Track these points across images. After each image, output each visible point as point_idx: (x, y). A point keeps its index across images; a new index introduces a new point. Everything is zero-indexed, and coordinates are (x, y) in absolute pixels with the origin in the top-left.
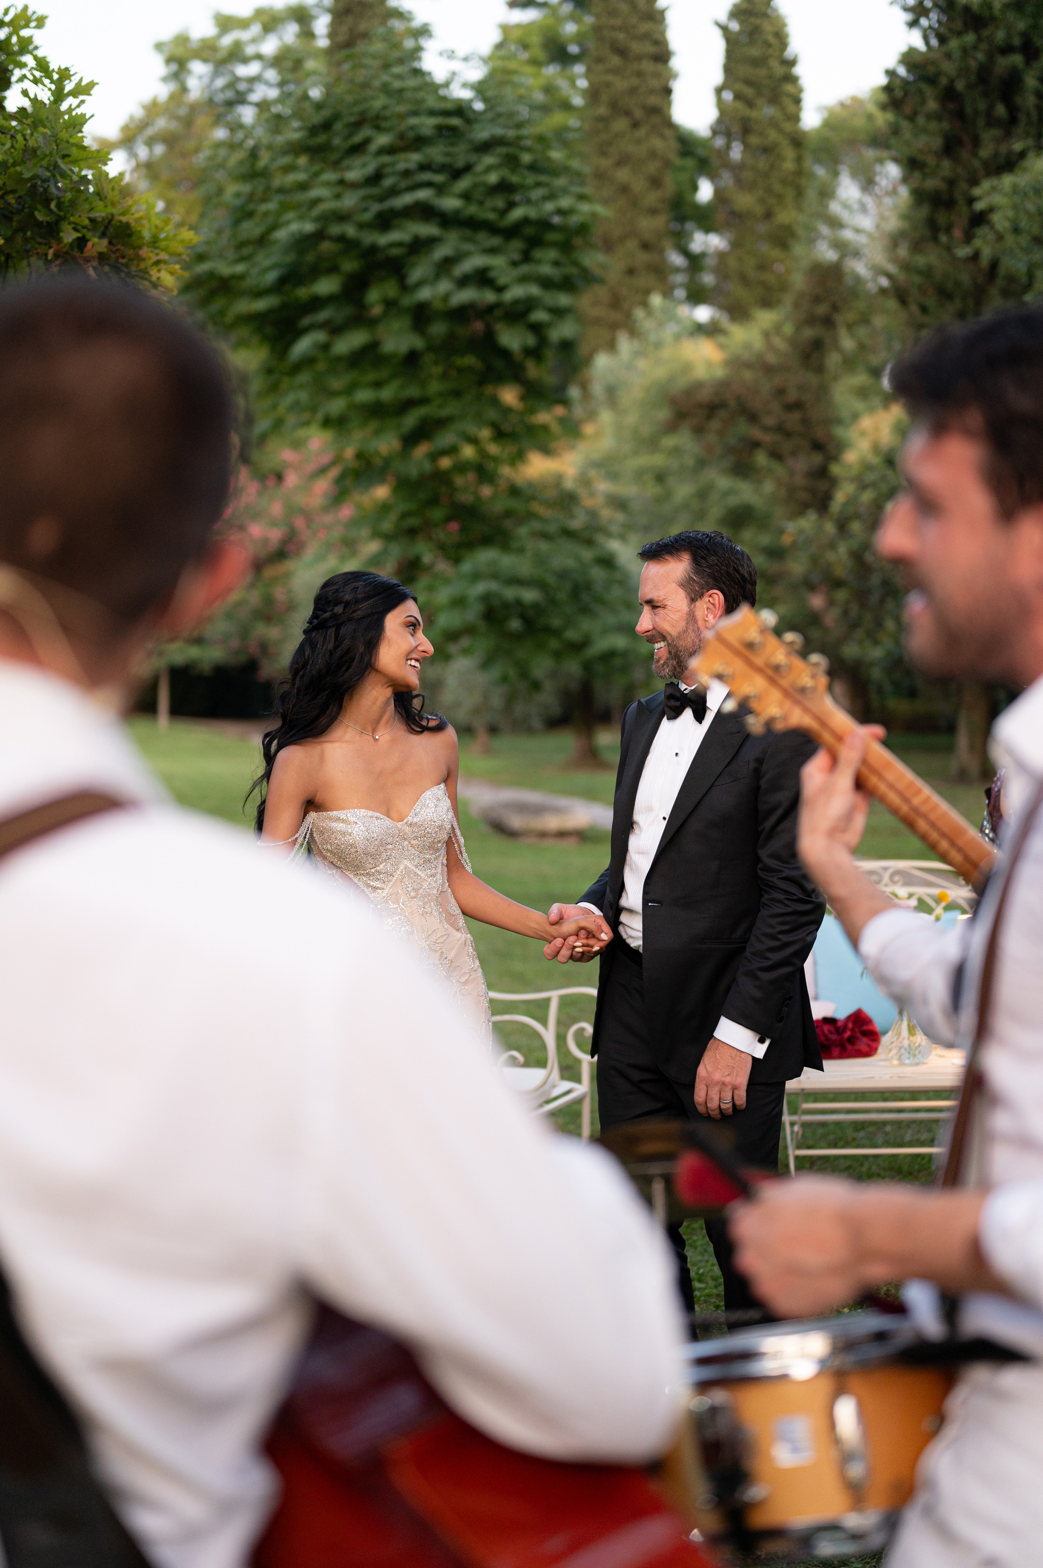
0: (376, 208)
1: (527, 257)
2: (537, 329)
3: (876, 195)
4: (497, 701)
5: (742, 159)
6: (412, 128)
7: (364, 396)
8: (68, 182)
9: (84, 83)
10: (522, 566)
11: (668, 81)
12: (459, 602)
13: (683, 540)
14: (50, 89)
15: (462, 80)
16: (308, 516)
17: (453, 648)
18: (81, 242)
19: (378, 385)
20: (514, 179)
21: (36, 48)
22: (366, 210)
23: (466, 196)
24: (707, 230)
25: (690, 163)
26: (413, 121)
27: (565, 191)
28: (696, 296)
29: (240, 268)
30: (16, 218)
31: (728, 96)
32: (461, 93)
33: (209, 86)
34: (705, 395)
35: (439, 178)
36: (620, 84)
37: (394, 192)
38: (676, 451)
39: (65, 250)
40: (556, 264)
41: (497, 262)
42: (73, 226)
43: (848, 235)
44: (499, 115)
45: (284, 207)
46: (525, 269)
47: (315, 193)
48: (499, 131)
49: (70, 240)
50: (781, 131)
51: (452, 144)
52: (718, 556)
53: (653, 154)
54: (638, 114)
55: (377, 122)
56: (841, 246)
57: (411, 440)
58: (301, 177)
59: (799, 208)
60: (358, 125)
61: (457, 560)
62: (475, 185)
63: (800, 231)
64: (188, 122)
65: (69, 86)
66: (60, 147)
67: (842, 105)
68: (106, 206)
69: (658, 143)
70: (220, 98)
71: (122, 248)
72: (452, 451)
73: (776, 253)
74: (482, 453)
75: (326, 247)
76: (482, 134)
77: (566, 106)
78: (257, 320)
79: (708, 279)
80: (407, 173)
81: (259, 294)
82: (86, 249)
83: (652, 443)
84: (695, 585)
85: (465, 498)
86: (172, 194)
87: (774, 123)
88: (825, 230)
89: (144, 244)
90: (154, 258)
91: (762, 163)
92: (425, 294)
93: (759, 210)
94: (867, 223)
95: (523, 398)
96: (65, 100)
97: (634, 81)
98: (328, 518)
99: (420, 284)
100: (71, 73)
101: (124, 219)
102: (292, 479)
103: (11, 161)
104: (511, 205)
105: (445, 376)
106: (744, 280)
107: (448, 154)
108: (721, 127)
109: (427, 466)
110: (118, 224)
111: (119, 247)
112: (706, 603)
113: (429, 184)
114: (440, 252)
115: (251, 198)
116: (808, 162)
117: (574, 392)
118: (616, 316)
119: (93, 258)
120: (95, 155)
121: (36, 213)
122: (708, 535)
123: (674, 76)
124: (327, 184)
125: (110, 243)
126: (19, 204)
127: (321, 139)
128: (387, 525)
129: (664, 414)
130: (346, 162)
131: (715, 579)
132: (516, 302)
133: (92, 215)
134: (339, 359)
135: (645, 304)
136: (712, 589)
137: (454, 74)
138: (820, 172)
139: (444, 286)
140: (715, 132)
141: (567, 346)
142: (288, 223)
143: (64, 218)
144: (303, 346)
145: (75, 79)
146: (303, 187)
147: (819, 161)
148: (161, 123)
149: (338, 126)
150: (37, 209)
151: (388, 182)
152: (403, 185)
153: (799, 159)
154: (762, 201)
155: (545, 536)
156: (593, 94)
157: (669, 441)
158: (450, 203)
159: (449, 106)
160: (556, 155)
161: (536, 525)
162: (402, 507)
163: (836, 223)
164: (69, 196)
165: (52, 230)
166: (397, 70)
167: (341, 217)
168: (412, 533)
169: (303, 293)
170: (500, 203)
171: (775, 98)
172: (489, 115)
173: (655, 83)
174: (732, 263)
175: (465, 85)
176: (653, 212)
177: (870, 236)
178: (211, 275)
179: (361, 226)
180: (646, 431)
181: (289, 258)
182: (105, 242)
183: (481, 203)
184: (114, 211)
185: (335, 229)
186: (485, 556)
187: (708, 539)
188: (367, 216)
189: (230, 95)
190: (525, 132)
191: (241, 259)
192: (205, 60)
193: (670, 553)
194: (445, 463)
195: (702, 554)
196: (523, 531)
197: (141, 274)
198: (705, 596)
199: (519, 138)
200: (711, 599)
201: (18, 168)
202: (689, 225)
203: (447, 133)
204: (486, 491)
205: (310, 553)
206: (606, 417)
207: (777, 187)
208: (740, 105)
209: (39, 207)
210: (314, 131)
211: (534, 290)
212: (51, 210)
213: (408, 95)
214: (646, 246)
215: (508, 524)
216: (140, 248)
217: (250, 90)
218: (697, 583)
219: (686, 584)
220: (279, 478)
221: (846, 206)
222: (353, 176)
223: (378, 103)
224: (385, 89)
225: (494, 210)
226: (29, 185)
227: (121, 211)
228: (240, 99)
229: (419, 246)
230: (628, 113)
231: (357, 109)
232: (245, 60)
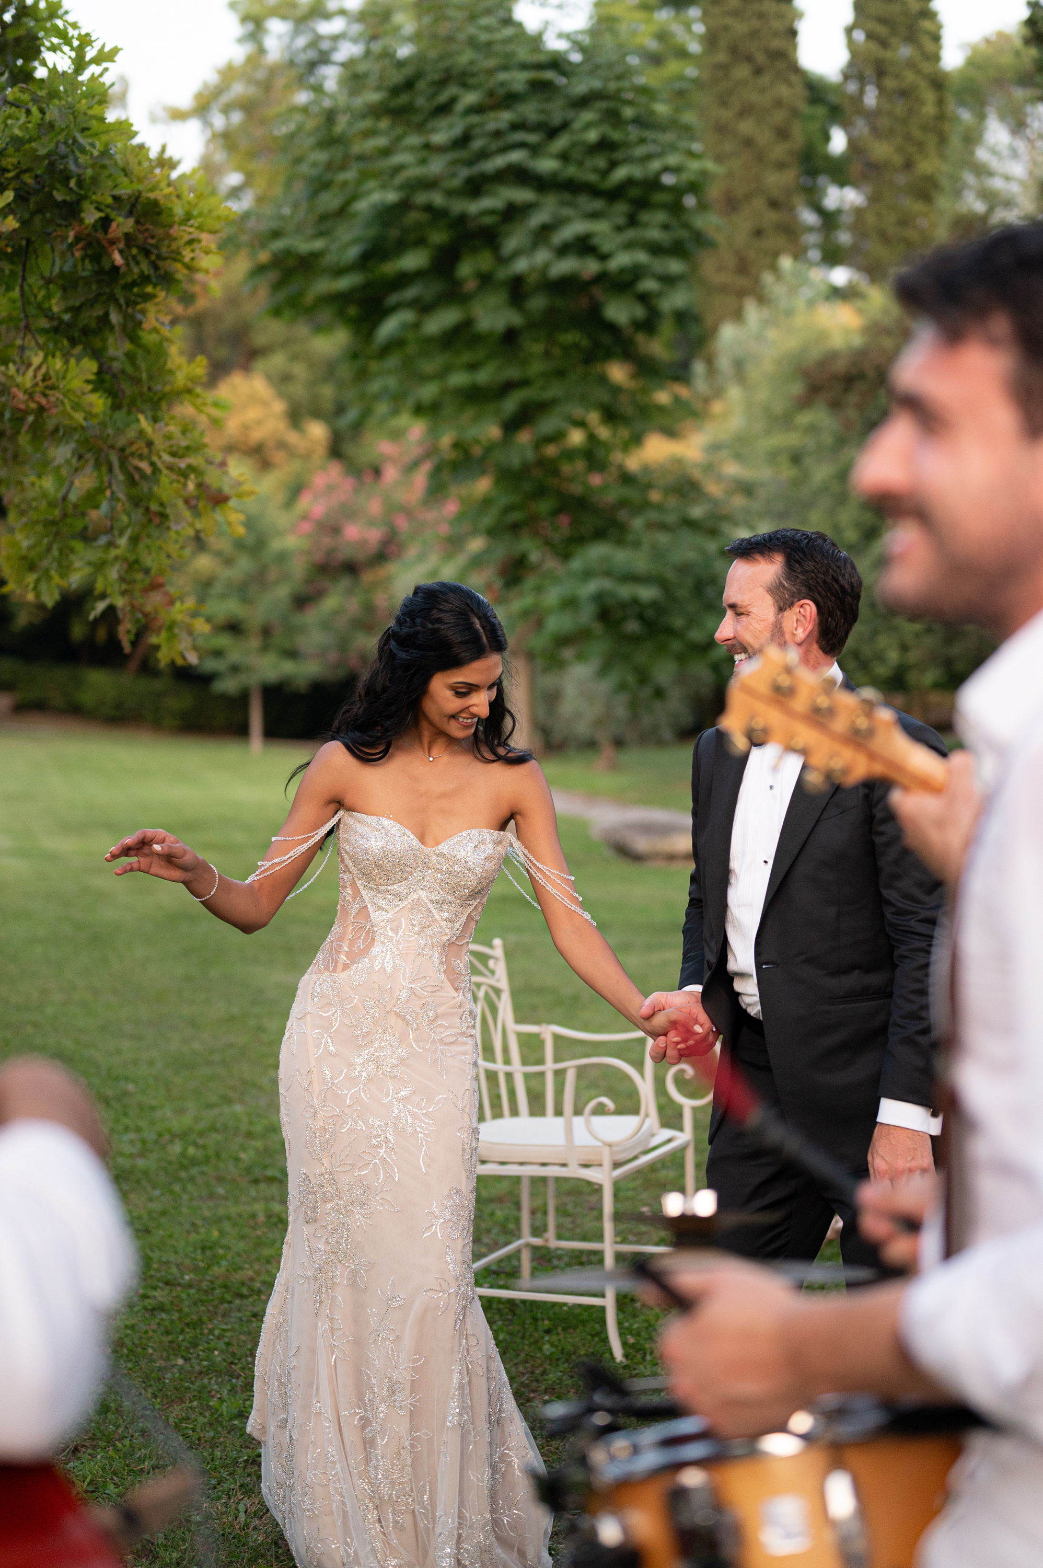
0: (465, 173)
1: (632, 221)
2: (644, 298)
3: (1029, 139)
4: (621, 711)
5: (878, 104)
6: (502, 84)
7: (459, 379)
8: (88, 157)
9: (107, 49)
10: (639, 561)
11: (793, 21)
12: (570, 603)
13: (778, 539)
14: (70, 57)
15: (557, 30)
16: (408, 513)
17: (568, 653)
18: (105, 222)
19: (473, 367)
20: (616, 136)
21: (66, 12)
22: (454, 175)
23: (564, 157)
24: (842, 184)
25: (820, 111)
26: (502, 76)
27: (673, 148)
28: (832, 257)
29: (318, 244)
30: (33, 200)
31: (859, 36)
32: (554, 44)
33: (289, 47)
34: (840, 366)
35: (533, 138)
36: (740, 27)
37: (484, 155)
38: (812, 429)
39: (87, 231)
40: (665, 227)
41: (600, 228)
42: (94, 205)
43: (997, 184)
44: (598, 67)
45: (364, 176)
46: (630, 234)
47: (398, 158)
48: (597, 84)
49: (92, 221)
50: (918, 72)
51: (547, 100)
52: (815, 561)
53: (779, 103)
54: (761, 58)
55: (464, 79)
56: (988, 196)
57: (512, 426)
58: (381, 141)
59: (942, 156)
60: (443, 82)
61: (566, 557)
62: (574, 145)
63: (944, 182)
64: (267, 86)
65: (90, 53)
66: (78, 119)
67: (987, 41)
68: (132, 182)
69: (784, 91)
70: (303, 58)
71: (151, 227)
72: (558, 436)
73: (918, 206)
74: (592, 437)
75: (414, 217)
76: (580, 87)
77: (682, 54)
78: (340, 300)
79: (844, 238)
80: (497, 134)
81: (339, 272)
82: (111, 230)
83: (785, 421)
84: (785, 592)
85: (576, 489)
86: (254, 165)
87: (911, 65)
88: (970, 178)
89: (174, 222)
90: (186, 238)
91: (900, 108)
92: (521, 265)
93: (898, 160)
94: (1018, 169)
95: (634, 376)
96: (87, 68)
97: (755, 23)
98: (430, 515)
99: (516, 254)
100: (93, 39)
101: (152, 196)
102: (391, 474)
103: (27, 137)
104: (613, 165)
105: (547, 354)
106: (884, 237)
107: (542, 111)
108: (853, 71)
109: (530, 455)
110: (146, 201)
111: (148, 226)
112: (796, 614)
113: (522, 145)
114: (538, 219)
115: (330, 166)
116: (951, 106)
117: (699, 368)
118: (743, 282)
119: (119, 240)
120: (117, 127)
121: (55, 193)
122: (808, 535)
123: (799, 15)
124: (412, 149)
125: (137, 222)
126: (38, 183)
127: (403, 99)
128: (488, 520)
129: (797, 388)
130: (431, 124)
131: (809, 588)
132: (623, 271)
133: (117, 192)
134: (429, 340)
135: (774, 268)
136: (804, 598)
137: (547, 23)
138: (966, 115)
139: (542, 256)
140: (846, 76)
141: (682, 318)
142: (369, 193)
143: (85, 197)
144: (389, 327)
145: (97, 46)
146: (386, 152)
147: (962, 103)
148: (238, 89)
149: (421, 85)
150: (55, 188)
151: (477, 144)
152: (494, 146)
153: (940, 103)
154: (900, 150)
155: (662, 527)
156: (711, 40)
157: (805, 418)
158: (546, 165)
159: (542, 58)
160: (662, 109)
161: (653, 515)
162: (504, 500)
163: (982, 171)
164: (89, 172)
165: (72, 210)
166: (485, 21)
167: (428, 184)
168: (515, 528)
169: (391, 268)
170: (600, 162)
171: (911, 37)
172: (587, 67)
173: (777, 25)
174: (870, 219)
175: (560, 36)
176: (781, 166)
177: (1021, 182)
178: (288, 253)
179: (450, 193)
180: (779, 407)
181: (371, 232)
182: (131, 222)
183: (580, 163)
184: (140, 187)
185: (421, 198)
186: (597, 552)
187: (806, 541)
188: (456, 182)
189: (312, 55)
190: (626, 84)
191: (320, 234)
192: (284, 18)
193: (762, 553)
194: (551, 450)
195: (797, 558)
196: (637, 523)
197: (173, 255)
198: (795, 606)
199: (619, 90)
200: (802, 610)
201: (33, 145)
202: (822, 180)
203: (540, 87)
204: (596, 480)
205: (412, 551)
206: (734, 393)
207: (917, 134)
208: (873, 47)
209: (58, 186)
210: (396, 91)
211: (642, 257)
212: (71, 189)
213: (498, 48)
214: (774, 204)
215: (622, 515)
216: (171, 226)
217: (334, 49)
218: (787, 590)
219: (775, 590)
220: (377, 472)
221: (994, 152)
222: (439, 138)
223: (464, 58)
224: (472, 42)
225: (596, 170)
226: (46, 162)
227: (149, 187)
228: (324, 59)
229: (512, 213)
230: (749, 59)
231: (443, 65)
232: (327, 16)
